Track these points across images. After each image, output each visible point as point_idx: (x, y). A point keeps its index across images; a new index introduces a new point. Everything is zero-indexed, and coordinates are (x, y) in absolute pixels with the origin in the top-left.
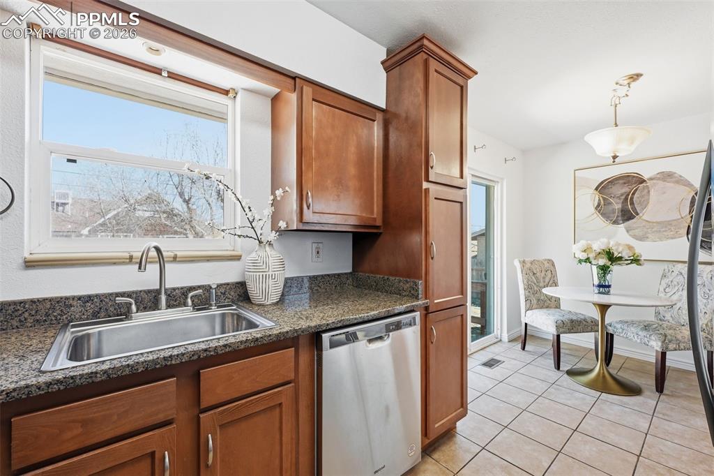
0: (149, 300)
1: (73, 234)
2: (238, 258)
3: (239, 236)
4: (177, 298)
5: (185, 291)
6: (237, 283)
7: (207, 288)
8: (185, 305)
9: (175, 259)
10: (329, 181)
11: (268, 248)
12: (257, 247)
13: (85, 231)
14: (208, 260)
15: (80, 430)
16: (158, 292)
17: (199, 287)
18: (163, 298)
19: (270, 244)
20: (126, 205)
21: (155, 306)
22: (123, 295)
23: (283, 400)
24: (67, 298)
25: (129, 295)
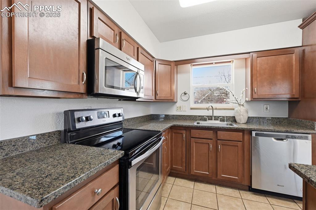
0: (210, 118)
1: (197, 102)
2: (233, 109)
3: (233, 103)
4: (216, 118)
5: (219, 117)
6: (233, 116)
7: (224, 117)
8: (218, 120)
9: (216, 109)
10: (265, 83)
11: (241, 106)
12: (238, 106)
13: (200, 101)
14: (224, 110)
15: (198, 135)
16: (212, 116)
17: (222, 116)
18: (213, 118)
19: (243, 105)
20: (211, 92)
21: (212, 119)
22: (205, 116)
23: (239, 145)
24: (196, 116)
25: (207, 116)
